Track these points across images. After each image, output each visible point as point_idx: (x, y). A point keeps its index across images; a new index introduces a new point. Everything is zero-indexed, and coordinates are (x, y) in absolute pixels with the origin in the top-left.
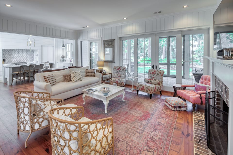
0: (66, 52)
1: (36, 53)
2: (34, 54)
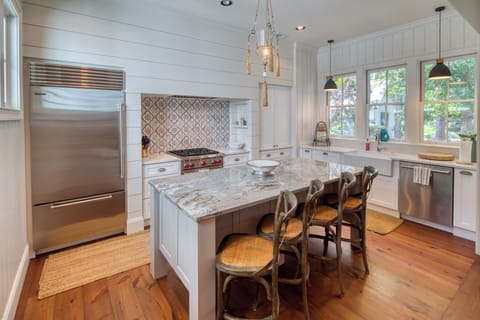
2: (228, 117)
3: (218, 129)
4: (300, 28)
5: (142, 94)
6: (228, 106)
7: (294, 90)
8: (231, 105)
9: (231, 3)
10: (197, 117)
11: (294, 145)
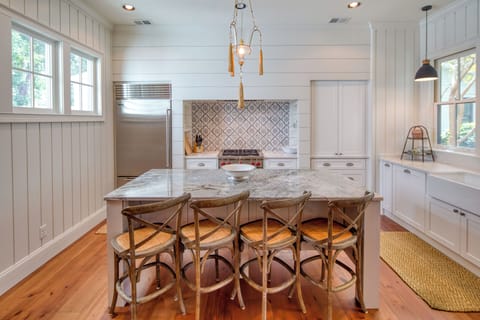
0: (439, 107)
1: (296, 116)
2: (287, 119)
3: (275, 131)
4: (354, 5)
5: (184, 101)
6: (287, 108)
7: (371, 84)
8: (291, 106)
9: (245, 6)
10: (252, 119)
11: (369, 155)
